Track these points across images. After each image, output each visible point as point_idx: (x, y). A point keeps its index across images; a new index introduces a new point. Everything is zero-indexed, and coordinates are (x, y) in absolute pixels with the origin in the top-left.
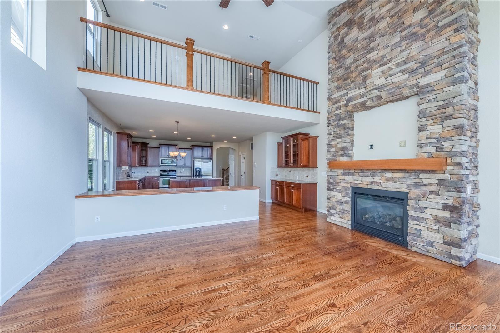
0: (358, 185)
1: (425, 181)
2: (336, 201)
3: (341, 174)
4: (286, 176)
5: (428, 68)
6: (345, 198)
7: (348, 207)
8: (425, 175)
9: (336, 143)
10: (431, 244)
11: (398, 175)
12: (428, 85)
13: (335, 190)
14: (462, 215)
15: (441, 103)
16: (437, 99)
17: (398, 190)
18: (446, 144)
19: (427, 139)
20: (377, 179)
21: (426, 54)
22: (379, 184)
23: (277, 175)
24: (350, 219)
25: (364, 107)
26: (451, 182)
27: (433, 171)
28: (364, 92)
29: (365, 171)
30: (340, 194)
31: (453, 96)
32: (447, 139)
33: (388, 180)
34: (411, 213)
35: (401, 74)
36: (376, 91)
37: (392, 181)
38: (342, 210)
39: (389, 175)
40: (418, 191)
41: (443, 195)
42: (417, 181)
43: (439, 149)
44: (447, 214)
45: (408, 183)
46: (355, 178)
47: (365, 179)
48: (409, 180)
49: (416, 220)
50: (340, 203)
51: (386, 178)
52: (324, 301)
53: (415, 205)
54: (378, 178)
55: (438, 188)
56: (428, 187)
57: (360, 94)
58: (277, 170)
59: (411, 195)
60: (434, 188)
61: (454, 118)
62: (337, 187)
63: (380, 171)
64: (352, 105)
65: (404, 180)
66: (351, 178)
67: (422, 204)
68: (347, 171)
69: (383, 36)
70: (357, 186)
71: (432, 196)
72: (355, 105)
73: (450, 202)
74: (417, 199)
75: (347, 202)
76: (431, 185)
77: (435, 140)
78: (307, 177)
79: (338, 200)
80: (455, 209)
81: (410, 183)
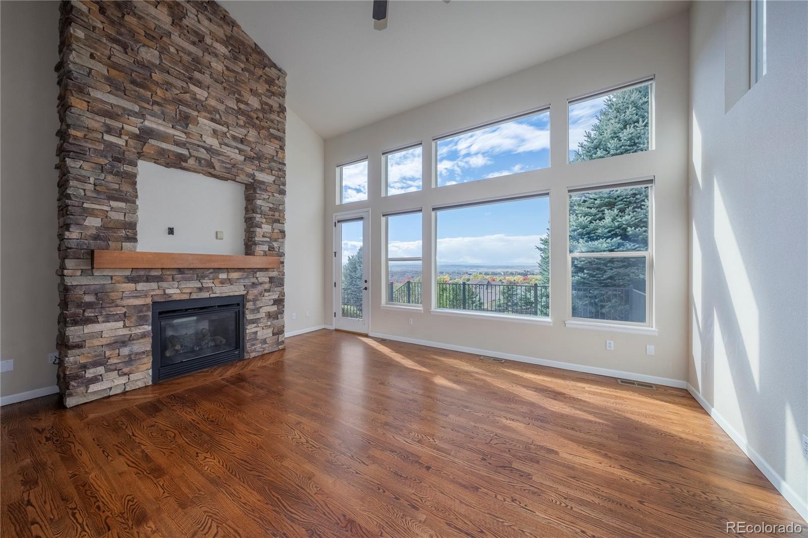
0: (171, 296)
1: (261, 280)
2: (105, 343)
3: (125, 280)
5: (263, 165)
6: (141, 327)
7: (146, 345)
8: (261, 273)
10: (264, 341)
11: (234, 275)
12: (263, 183)
13: (100, 319)
14: (284, 305)
15: (271, 206)
16: (270, 200)
17: (236, 294)
18: (275, 245)
19: (263, 237)
20: (207, 283)
21: (261, 150)
22: (209, 289)
24: (150, 365)
25: (177, 162)
26: (279, 278)
27: (266, 269)
28: (184, 140)
29: (186, 272)
30: (121, 324)
31: (280, 203)
32: (276, 240)
33: (223, 282)
34: (249, 316)
35: (237, 151)
36: (203, 150)
37: (228, 284)
38: (130, 355)
39: (223, 276)
40: (256, 291)
41: (273, 291)
42: (254, 280)
43: (271, 249)
44: (275, 308)
45: (244, 284)
46: (164, 284)
47: (183, 285)
48: (247, 281)
49: (254, 323)
50: (123, 342)
51: (220, 280)
53: (253, 307)
54: (209, 281)
55: (270, 285)
56: (262, 285)
57: (175, 137)
59: (250, 297)
60: (267, 286)
61: (280, 223)
62: (112, 309)
63: (211, 271)
64: (158, 147)
65: (242, 281)
66: (154, 285)
67: (259, 304)
68: (141, 273)
69: (216, 81)
70: (170, 299)
71: (266, 294)
72: (163, 150)
73: (276, 297)
74: (255, 301)
75: (144, 336)
76: (265, 283)
77: (268, 240)
79: (113, 338)
80: (279, 302)
81: (248, 284)
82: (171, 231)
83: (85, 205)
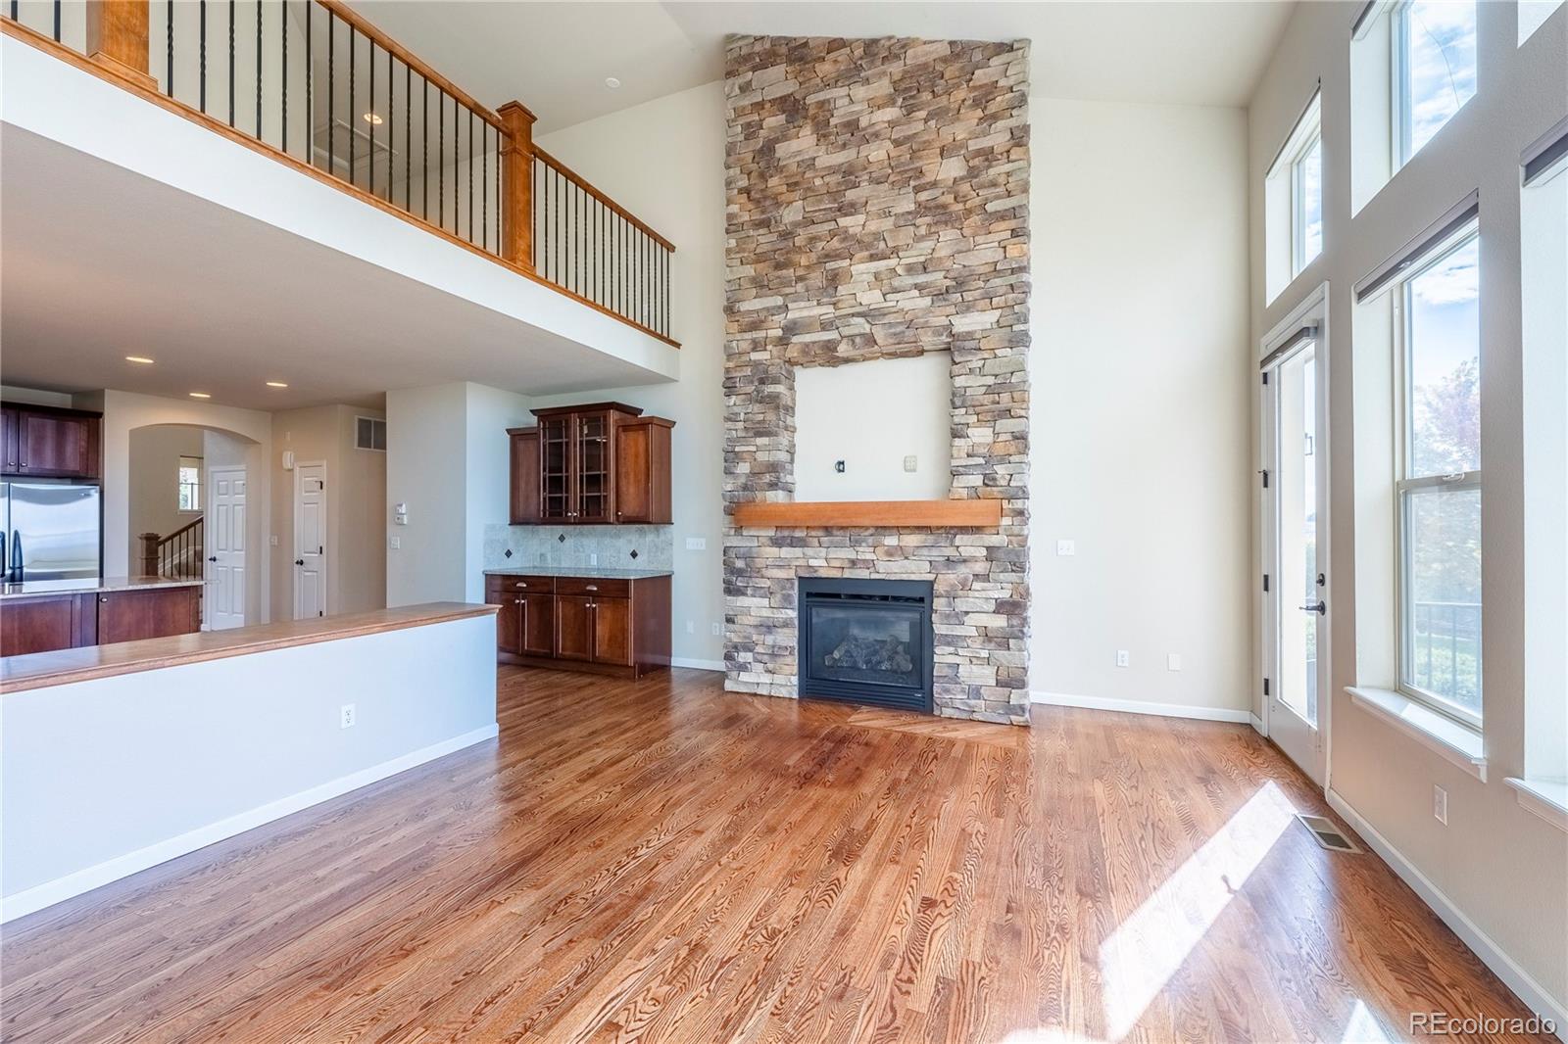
0: (816, 571)
1: (966, 552)
2: (755, 623)
3: (769, 542)
4: (542, 555)
5: (968, 296)
6: (783, 611)
7: (790, 638)
8: (966, 537)
9: (754, 449)
10: (975, 692)
11: (911, 540)
12: (969, 336)
13: (749, 592)
14: (1025, 619)
15: (990, 380)
16: (986, 370)
17: (913, 577)
18: (1001, 470)
19: (968, 456)
20: (865, 553)
21: (966, 264)
22: (869, 564)
23: (509, 554)
24: (795, 669)
25: (829, 356)
26: (1009, 552)
27: (977, 530)
28: (832, 315)
29: (835, 532)
30: (765, 602)
31: (1011, 370)
32: (1004, 459)
33: (890, 553)
34: (940, 628)
35: (916, 293)
36: (861, 320)
37: (900, 556)
38: (773, 647)
39: (891, 541)
40: (952, 576)
41: (996, 581)
42: (950, 552)
43: (989, 480)
44: (1000, 622)
45: (932, 559)
46: (809, 551)
47: (835, 553)
48: (935, 552)
49: (949, 644)
50: (768, 627)
51: (886, 548)
52: (904, 904)
53: (947, 610)
54: (867, 550)
55: (988, 564)
56: (969, 564)
57: (821, 318)
58: (509, 534)
59: (939, 588)
60: (980, 567)
61: (1012, 417)
62: (757, 580)
63: (871, 531)
64: (800, 343)
65: (925, 552)
66: (798, 552)
67: (961, 605)
68: (786, 533)
69: (878, 184)
70: (815, 575)
71: (977, 585)
72: (807, 345)
73: (1005, 595)
74: (952, 596)
75: (786, 624)
76: (974, 559)
77: (981, 461)
78: (634, 555)
79: (759, 619)
80: (1013, 608)
81: (937, 559)
82: (841, 466)
83: (737, 449)
